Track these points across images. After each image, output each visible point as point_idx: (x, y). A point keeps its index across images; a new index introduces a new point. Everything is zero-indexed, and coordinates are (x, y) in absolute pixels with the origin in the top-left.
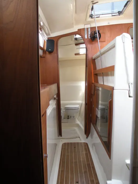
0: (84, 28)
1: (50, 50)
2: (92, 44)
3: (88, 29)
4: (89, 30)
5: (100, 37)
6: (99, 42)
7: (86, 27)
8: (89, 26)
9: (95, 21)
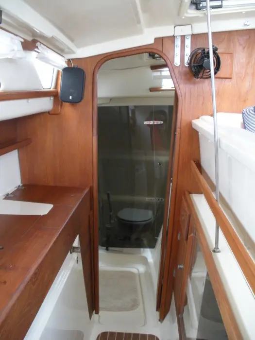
0: (174, 36)
1: (71, 98)
2: (195, 83)
3: (183, 38)
4: (188, 42)
5: (217, 68)
6: (215, 78)
7: (180, 31)
8: (187, 31)
9: (205, 18)
